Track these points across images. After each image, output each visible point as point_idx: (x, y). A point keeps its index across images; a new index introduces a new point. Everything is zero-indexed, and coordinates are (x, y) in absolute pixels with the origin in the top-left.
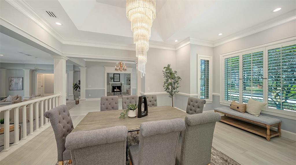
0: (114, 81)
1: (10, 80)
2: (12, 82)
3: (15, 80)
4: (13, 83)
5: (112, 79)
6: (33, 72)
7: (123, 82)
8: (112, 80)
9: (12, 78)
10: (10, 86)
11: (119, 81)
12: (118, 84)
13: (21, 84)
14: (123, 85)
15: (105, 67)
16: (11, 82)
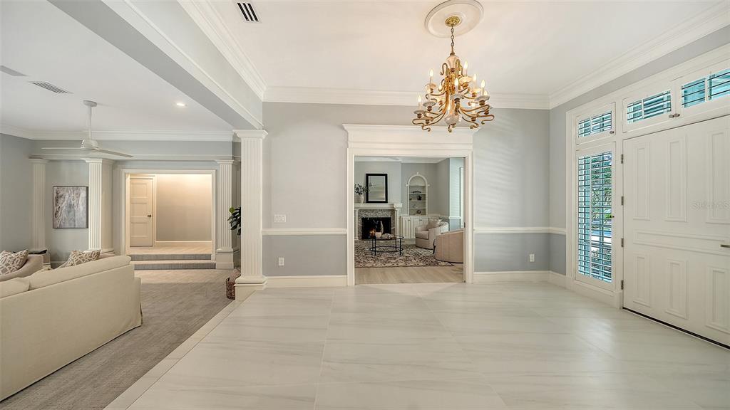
0: (368, 202)
1: (55, 195)
2: (61, 200)
3: (68, 197)
4: (63, 205)
5: (360, 194)
6: (114, 168)
7: (398, 205)
8: (363, 197)
9: (60, 189)
10: (55, 214)
11: (386, 202)
12: (378, 210)
13: (82, 208)
14: (398, 214)
15: (346, 126)
16: (57, 200)
